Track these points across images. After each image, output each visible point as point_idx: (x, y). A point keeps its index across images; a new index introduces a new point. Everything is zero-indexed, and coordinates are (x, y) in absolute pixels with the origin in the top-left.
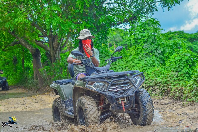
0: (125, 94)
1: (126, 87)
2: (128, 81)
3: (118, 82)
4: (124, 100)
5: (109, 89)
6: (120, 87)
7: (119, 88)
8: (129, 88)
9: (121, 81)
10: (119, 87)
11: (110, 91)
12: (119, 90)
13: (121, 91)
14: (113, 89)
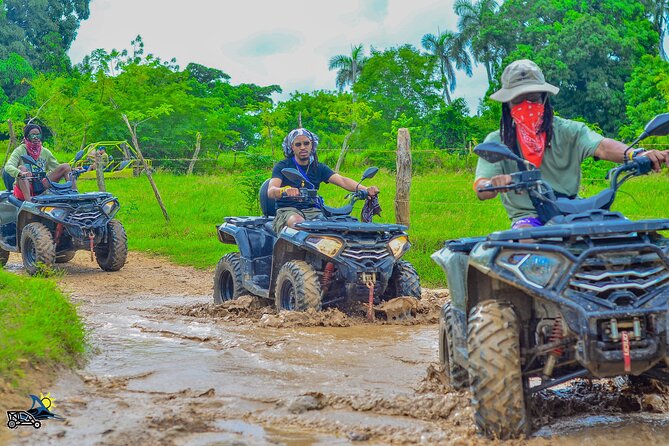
0: (636, 305)
1: (645, 278)
2: (654, 256)
3: (611, 260)
4: (632, 329)
5: (572, 283)
6: (621, 277)
7: (616, 282)
8: (658, 284)
9: (623, 256)
10: (617, 277)
11: (572, 287)
12: (613, 290)
13: (619, 294)
14: (592, 282)
